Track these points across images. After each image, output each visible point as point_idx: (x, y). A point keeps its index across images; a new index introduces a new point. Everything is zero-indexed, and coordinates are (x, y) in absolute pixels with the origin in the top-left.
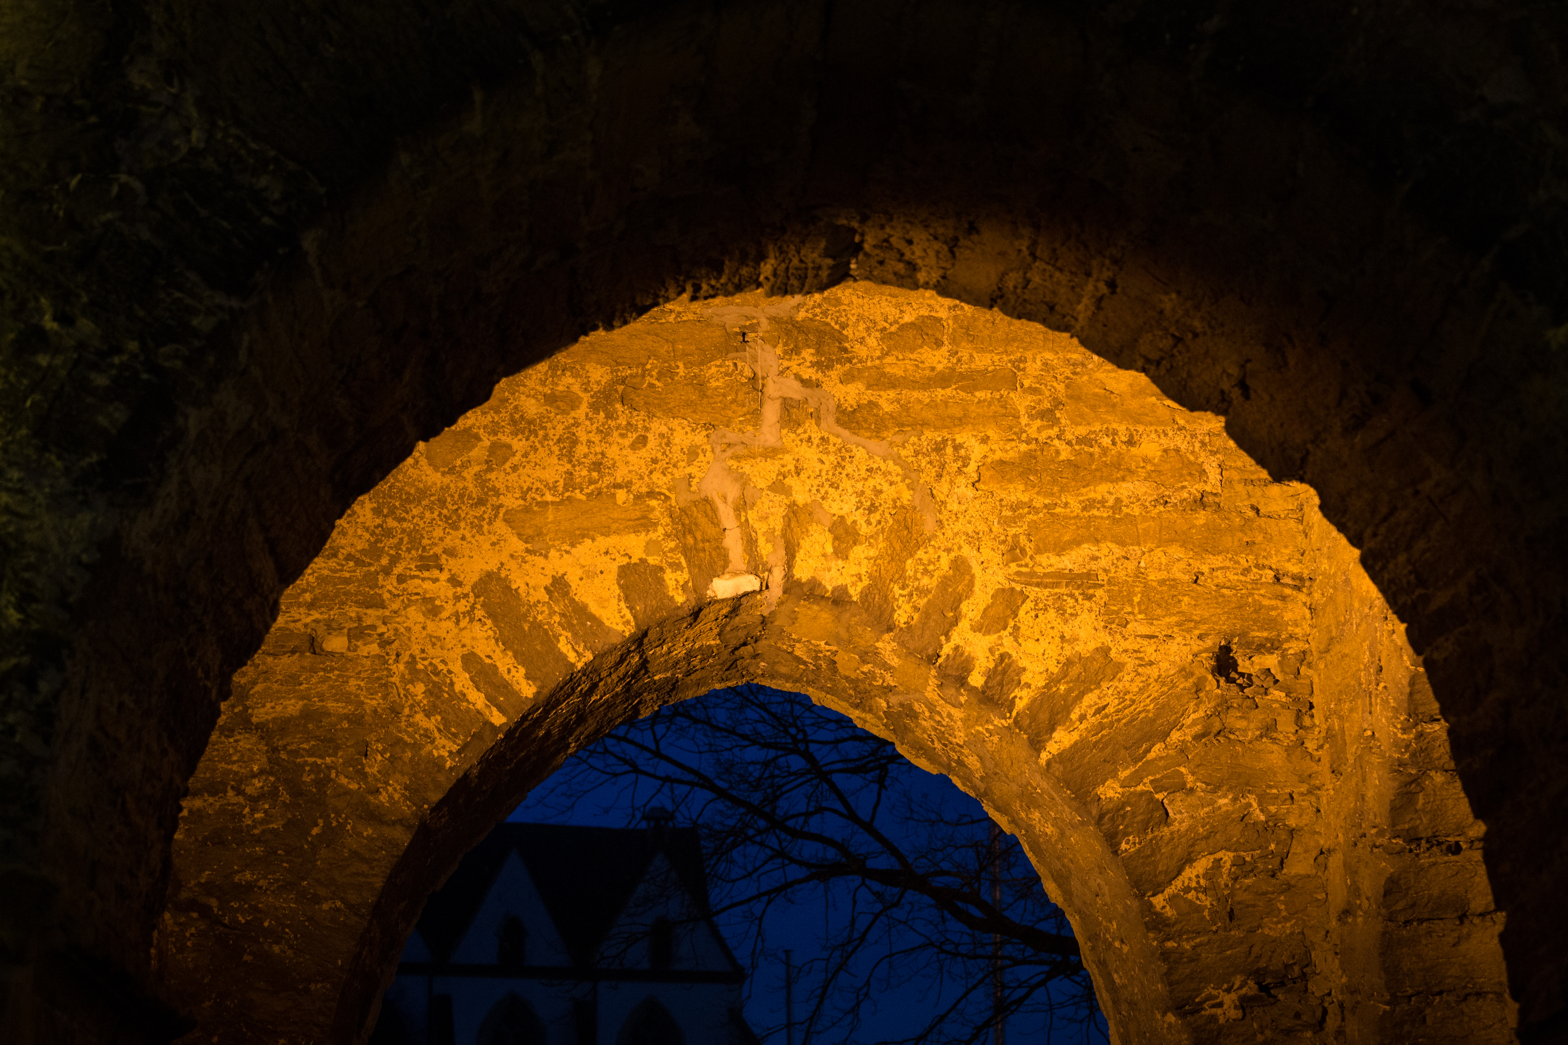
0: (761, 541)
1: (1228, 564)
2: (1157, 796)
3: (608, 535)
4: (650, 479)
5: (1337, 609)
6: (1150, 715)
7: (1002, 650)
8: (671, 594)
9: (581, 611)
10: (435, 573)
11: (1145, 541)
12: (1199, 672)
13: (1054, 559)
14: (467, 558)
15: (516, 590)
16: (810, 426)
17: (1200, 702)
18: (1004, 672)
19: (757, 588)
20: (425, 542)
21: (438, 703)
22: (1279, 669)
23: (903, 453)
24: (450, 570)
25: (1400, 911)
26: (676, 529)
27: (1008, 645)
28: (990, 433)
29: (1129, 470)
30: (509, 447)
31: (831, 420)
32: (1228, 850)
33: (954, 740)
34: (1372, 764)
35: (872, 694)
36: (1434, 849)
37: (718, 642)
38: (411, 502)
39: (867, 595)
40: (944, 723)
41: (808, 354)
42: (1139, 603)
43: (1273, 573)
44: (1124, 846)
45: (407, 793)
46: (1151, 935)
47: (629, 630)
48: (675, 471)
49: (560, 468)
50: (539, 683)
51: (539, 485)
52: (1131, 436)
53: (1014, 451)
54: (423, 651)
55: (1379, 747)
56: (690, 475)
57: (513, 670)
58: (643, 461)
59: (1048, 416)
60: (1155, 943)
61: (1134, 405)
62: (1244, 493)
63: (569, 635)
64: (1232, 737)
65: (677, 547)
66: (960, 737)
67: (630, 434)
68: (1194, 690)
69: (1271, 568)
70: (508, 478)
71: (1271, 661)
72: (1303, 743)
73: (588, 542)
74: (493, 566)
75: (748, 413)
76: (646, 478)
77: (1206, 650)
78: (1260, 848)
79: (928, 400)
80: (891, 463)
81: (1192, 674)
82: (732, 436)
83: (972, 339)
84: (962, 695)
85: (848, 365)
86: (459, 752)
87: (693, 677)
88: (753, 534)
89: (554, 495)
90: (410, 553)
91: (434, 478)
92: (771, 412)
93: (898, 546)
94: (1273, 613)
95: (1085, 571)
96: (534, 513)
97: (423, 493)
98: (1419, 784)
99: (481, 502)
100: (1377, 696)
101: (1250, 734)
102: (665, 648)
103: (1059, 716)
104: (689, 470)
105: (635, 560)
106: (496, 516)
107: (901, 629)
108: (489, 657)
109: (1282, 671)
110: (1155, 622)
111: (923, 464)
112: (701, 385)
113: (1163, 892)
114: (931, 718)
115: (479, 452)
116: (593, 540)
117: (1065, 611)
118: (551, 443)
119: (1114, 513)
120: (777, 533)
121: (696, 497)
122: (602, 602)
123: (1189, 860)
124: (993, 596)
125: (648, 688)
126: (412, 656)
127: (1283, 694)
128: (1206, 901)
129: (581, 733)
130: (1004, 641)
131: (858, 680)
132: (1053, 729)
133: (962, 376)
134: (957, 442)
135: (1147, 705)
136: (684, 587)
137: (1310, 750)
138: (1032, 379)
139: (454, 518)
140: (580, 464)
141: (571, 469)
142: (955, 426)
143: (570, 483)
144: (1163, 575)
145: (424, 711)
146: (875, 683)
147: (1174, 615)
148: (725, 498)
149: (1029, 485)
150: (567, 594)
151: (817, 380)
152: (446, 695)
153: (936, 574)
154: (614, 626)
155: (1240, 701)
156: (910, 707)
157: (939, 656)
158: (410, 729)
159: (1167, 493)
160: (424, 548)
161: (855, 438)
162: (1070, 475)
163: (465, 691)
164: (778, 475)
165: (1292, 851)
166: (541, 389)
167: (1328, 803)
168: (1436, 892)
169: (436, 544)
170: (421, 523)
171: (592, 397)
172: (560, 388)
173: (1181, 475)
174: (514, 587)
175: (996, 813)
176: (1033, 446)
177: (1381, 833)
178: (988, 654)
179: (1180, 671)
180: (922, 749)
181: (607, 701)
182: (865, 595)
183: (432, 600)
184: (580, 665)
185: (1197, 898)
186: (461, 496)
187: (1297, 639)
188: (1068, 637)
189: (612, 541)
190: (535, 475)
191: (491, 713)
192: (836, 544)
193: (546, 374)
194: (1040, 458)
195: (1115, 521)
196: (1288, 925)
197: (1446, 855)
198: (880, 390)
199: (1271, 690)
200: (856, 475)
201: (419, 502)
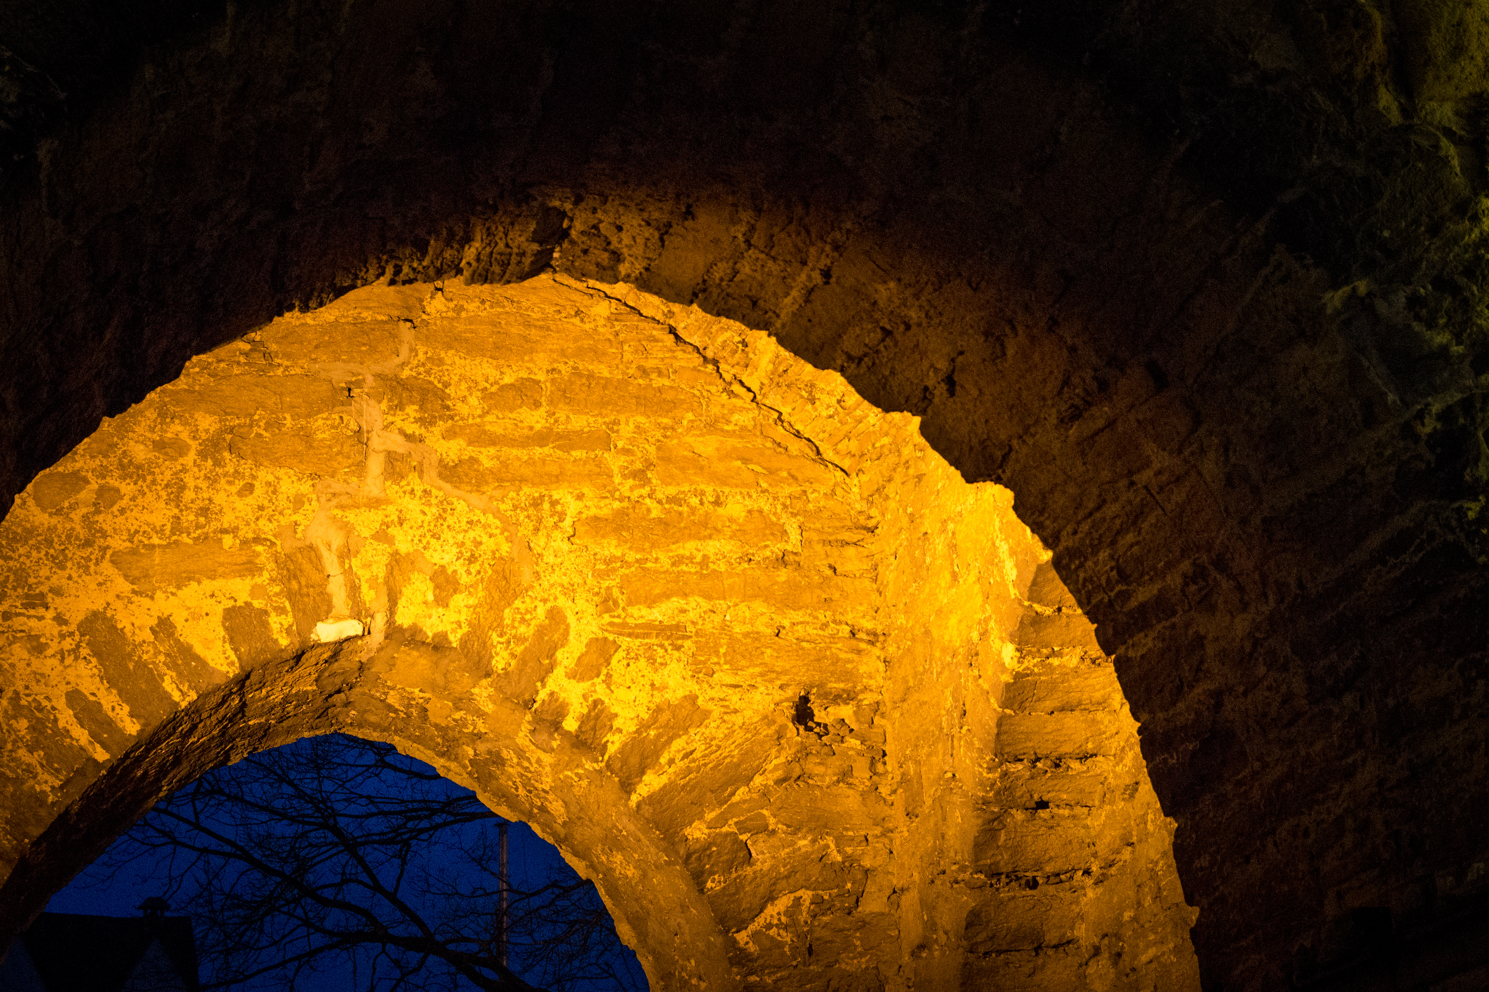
0: (365, 588)
1: (807, 619)
2: (741, 837)
3: (214, 579)
4: (257, 525)
5: (915, 659)
6: (735, 760)
7: (595, 697)
8: (275, 637)
9: (186, 651)
10: (41, 611)
11: (731, 596)
12: (781, 720)
13: (645, 611)
14: (73, 598)
15: (122, 630)
16: (413, 478)
17: (782, 748)
18: (597, 717)
19: (360, 633)
20: (32, 580)
21: (42, 739)
22: (854, 719)
23: (503, 507)
24: (56, 609)
25: (982, 942)
26: (281, 574)
27: (601, 691)
28: (585, 490)
29: (715, 529)
30: (117, 490)
31: (434, 474)
32: (807, 888)
33: (540, 786)
34: (954, 804)
35: (460, 742)
36: (1013, 883)
37: (315, 688)
38: (18, 541)
39: (466, 642)
40: (532, 769)
41: (412, 410)
42: (724, 654)
43: (848, 629)
44: (709, 884)
45: (8, 827)
46: (735, 970)
47: (233, 671)
48: (281, 518)
49: (167, 512)
50: (142, 721)
51: (146, 528)
52: (718, 497)
53: (608, 508)
54: (27, 687)
55: (961, 787)
56: (296, 524)
57: (117, 708)
58: (249, 508)
59: (640, 476)
60: (738, 978)
61: (720, 467)
62: (823, 552)
63: (174, 674)
64: (811, 782)
65: (282, 591)
66: (547, 783)
67: (237, 482)
68: (776, 737)
69: (847, 624)
70: (116, 520)
71: (846, 711)
72: (877, 789)
73: (194, 584)
74: (99, 606)
75: (353, 465)
76: (253, 525)
77: (787, 700)
78: (837, 887)
79: (526, 458)
80: (491, 516)
81: (774, 722)
82: (337, 486)
83: (569, 401)
84: (555, 740)
85: (450, 422)
86: (62, 787)
87: (285, 724)
88: (357, 581)
89: (160, 538)
90: (15, 590)
91: (41, 519)
92: (375, 465)
93: (496, 595)
94: (849, 666)
95: (674, 623)
96: (142, 555)
97: (30, 532)
98: (1001, 822)
99: (88, 543)
100: (960, 738)
101: (827, 779)
102: (264, 691)
103: (649, 760)
104: (295, 518)
105: (240, 603)
106: (103, 557)
107: (499, 675)
108: (93, 694)
109: (858, 720)
110: (740, 672)
111: (522, 518)
112: (307, 437)
113: (746, 928)
114: (518, 764)
115: (87, 494)
116: (199, 582)
117: (655, 661)
118: (159, 488)
119: (701, 568)
120: (380, 580)
121: (300, 544)
122: (207, 643)
123: (771, 898)
124: (587, 645)
125: (241, 734)
126: (16, 693)
127: (858, 742)
128: (787, 937)
129: (175, 776)
130: (597, 688)
131: (448, 727)
132: (643, 773)
133: (559, 436)
134: (554, 498)
135: (732, 751)
136: (288, 631)
137: (883, 795)
138: (625, 441)
139: (61, 558)
140: (187, 509)
141: (179, 514)
142: (552, 483)
143: (177, 526)
144: (747, 628)
145: (27, 746)
146: (465, 731)
147: (757, 666)
148: (329, 546)
149: (622, 541)
150: (172, 634)
151: (421, 435)
152: (49, 731)
153: (533, 623)
154: (219, 667)
155: (818, 748)
156: (498, 755)
157: (535, 702)
158: (12, 764)
159: (751, 551)
160: (30, 586)
161: (456, 492)
162: (660, 533)
163: (69, 727)
164: (381, 525)
165: (867, 890)
166: (149, 435)
167: (902, 844)
168: (1014, 925)
169: (42, 583)
170: (28, 562)
171: (200, 444)
172: (169, 435)
173: (764, 535)
174: (120, 626)
175: (574, 858)
176: (625, 504)
177: (963, 869)
178: (582, 700)
179: (763, 719)
180: (504, 796)
181: (203, 744)
182: (464, 642)
183: (37, 637)
184: (184, 705)
185: (779, 935)
186: (69, 537)
187: (871, 690)
188: (657, 685)
189: (218, 584)
190: (142, 519)
191: (94, 749)
192: (437, 592)
193: (155, 421)
194: (632, 516)
195: (702, 576)
196: (863, 960)
197: (1024, 889)
198: (481, 446)
199: (847, 738)
200: (457, 526)
201: (26, 542)
